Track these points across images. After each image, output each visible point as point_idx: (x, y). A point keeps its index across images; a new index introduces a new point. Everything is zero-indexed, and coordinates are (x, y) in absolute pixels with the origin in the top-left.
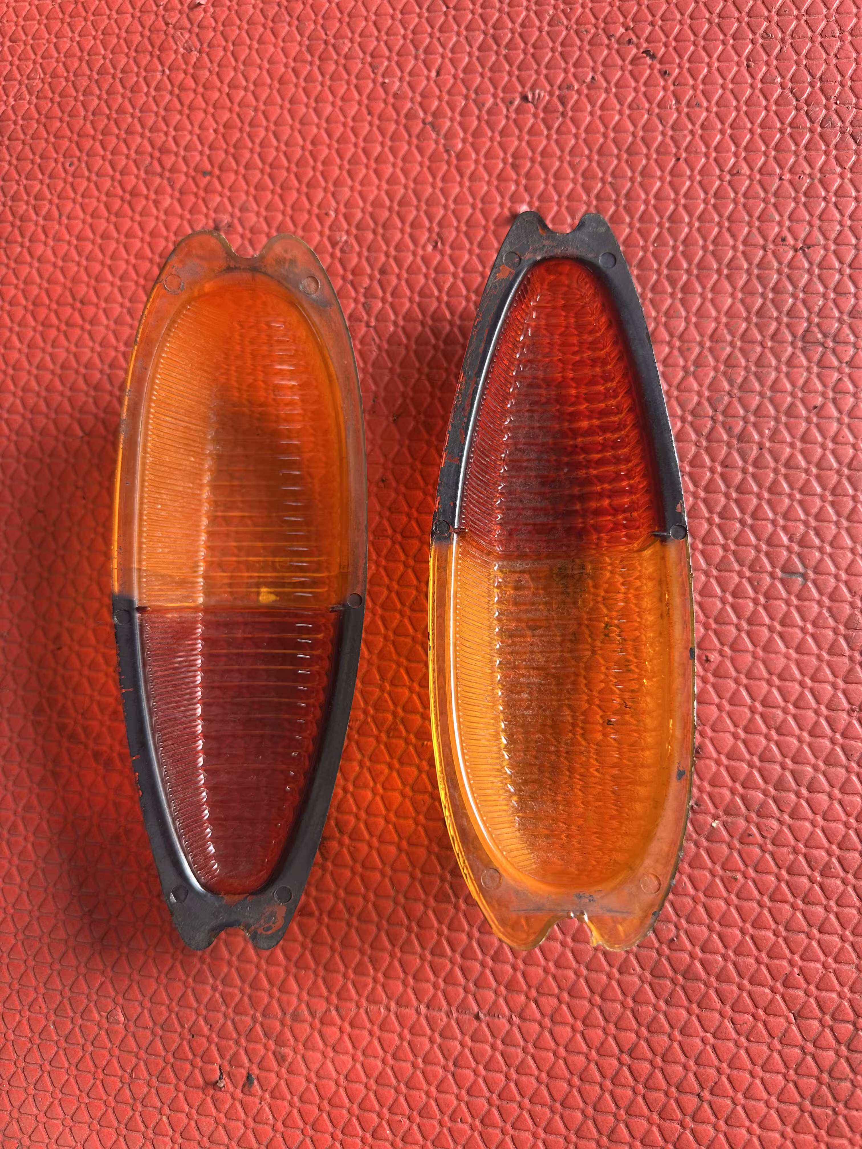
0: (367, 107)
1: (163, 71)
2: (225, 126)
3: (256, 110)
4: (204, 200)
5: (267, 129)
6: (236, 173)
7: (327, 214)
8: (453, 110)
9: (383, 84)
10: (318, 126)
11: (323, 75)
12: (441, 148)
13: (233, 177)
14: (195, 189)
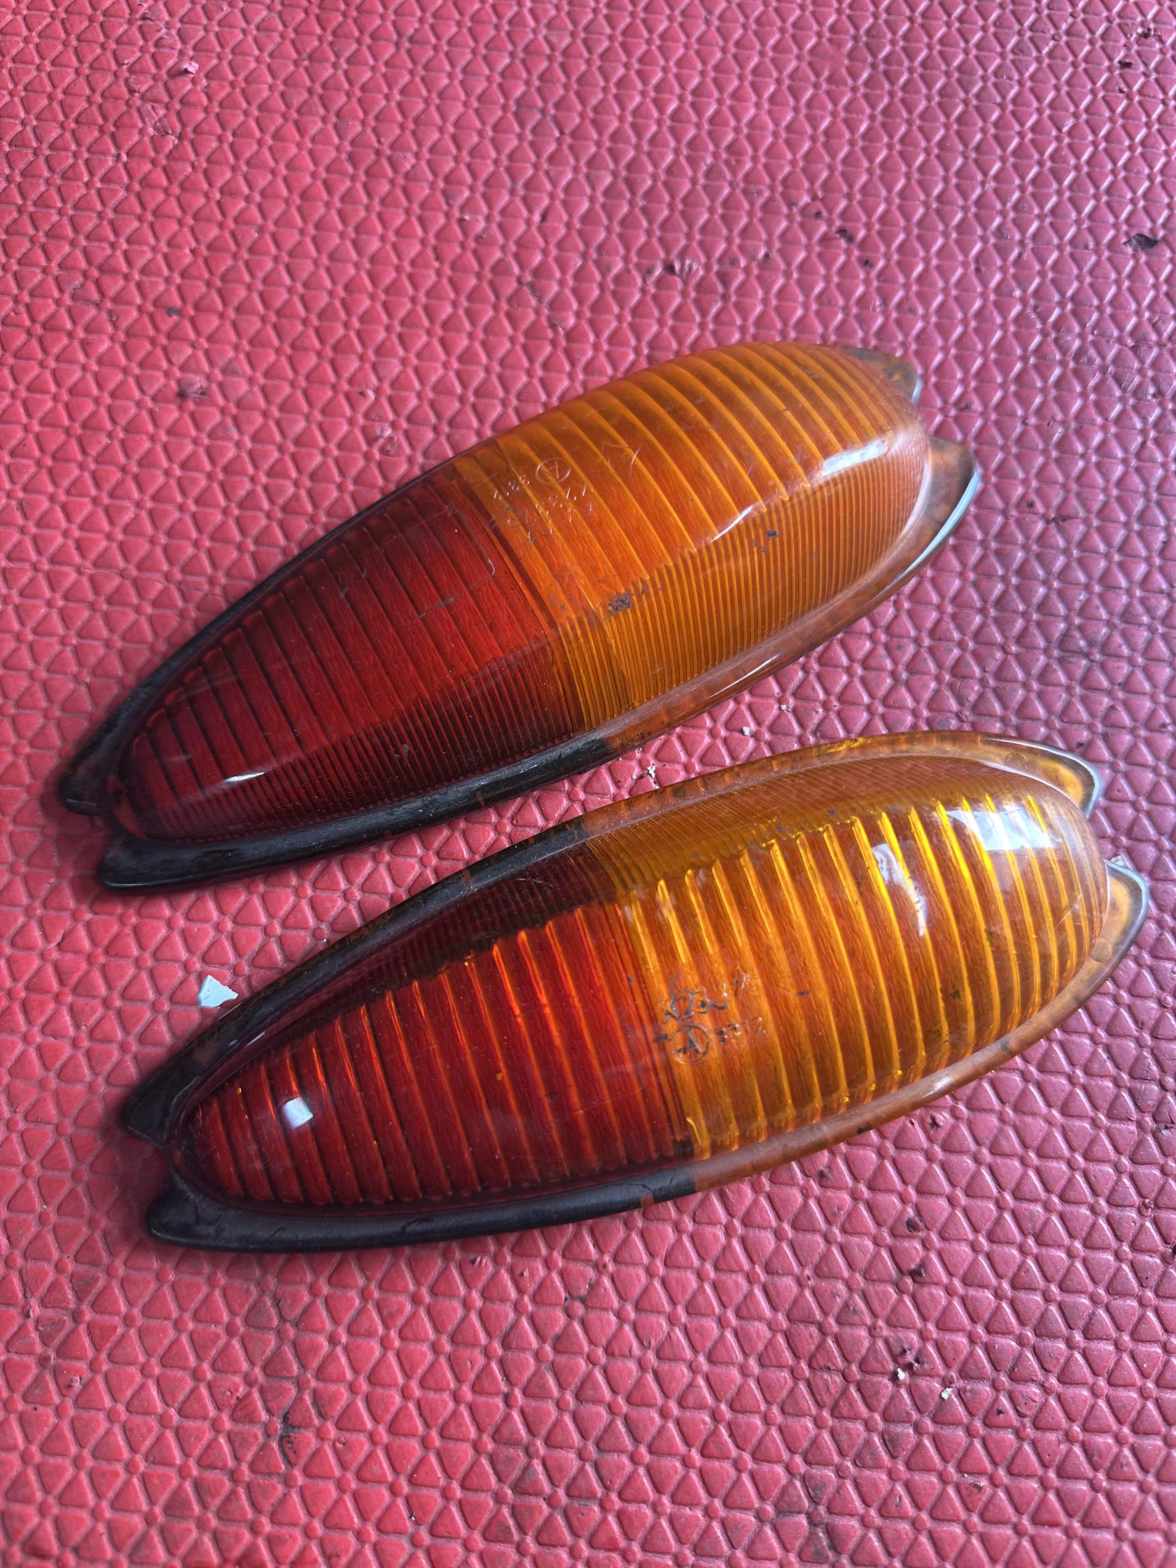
0: (435, 249)
1: (118, 157)
2: (209, 247)
3: (261, 230)
4: (165, 349)
5: (276, 259)
6: (222, 316)
7: (362, 394)
8: (563, 271)
9: (461, 221)
10: (357, 265)
11: (369, 195)
12: (544, 322)
13: (216, 322)
14: (152, 332)
